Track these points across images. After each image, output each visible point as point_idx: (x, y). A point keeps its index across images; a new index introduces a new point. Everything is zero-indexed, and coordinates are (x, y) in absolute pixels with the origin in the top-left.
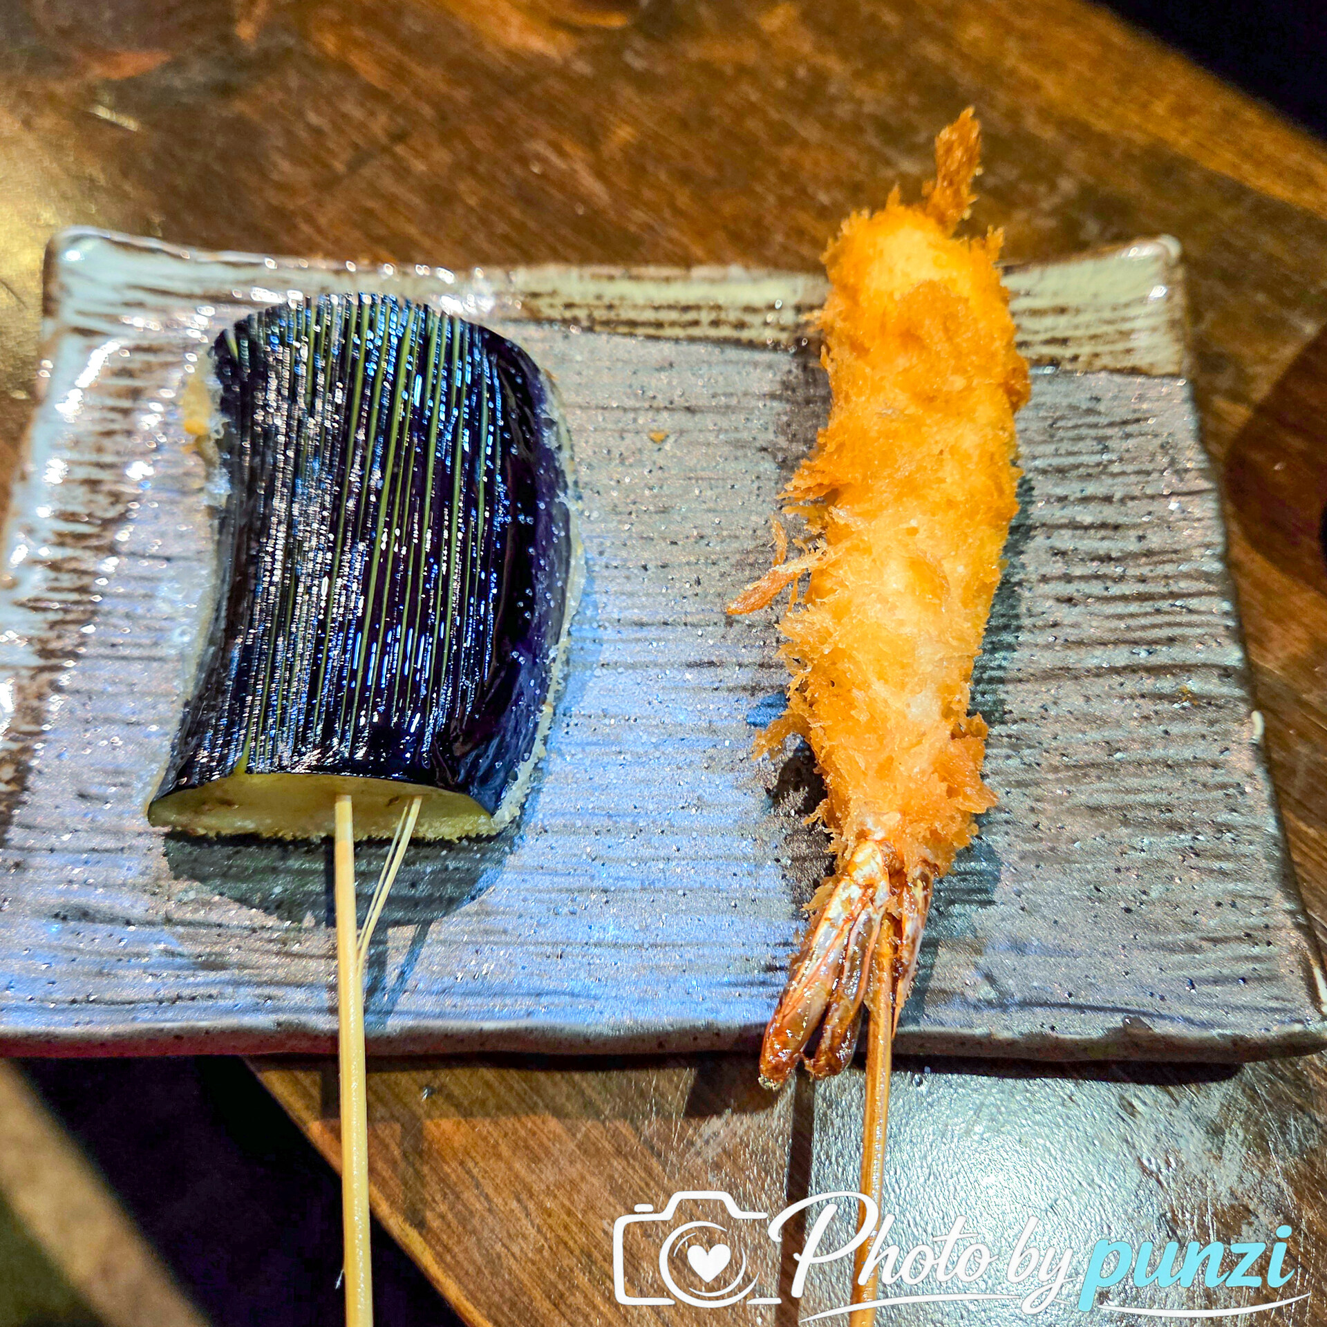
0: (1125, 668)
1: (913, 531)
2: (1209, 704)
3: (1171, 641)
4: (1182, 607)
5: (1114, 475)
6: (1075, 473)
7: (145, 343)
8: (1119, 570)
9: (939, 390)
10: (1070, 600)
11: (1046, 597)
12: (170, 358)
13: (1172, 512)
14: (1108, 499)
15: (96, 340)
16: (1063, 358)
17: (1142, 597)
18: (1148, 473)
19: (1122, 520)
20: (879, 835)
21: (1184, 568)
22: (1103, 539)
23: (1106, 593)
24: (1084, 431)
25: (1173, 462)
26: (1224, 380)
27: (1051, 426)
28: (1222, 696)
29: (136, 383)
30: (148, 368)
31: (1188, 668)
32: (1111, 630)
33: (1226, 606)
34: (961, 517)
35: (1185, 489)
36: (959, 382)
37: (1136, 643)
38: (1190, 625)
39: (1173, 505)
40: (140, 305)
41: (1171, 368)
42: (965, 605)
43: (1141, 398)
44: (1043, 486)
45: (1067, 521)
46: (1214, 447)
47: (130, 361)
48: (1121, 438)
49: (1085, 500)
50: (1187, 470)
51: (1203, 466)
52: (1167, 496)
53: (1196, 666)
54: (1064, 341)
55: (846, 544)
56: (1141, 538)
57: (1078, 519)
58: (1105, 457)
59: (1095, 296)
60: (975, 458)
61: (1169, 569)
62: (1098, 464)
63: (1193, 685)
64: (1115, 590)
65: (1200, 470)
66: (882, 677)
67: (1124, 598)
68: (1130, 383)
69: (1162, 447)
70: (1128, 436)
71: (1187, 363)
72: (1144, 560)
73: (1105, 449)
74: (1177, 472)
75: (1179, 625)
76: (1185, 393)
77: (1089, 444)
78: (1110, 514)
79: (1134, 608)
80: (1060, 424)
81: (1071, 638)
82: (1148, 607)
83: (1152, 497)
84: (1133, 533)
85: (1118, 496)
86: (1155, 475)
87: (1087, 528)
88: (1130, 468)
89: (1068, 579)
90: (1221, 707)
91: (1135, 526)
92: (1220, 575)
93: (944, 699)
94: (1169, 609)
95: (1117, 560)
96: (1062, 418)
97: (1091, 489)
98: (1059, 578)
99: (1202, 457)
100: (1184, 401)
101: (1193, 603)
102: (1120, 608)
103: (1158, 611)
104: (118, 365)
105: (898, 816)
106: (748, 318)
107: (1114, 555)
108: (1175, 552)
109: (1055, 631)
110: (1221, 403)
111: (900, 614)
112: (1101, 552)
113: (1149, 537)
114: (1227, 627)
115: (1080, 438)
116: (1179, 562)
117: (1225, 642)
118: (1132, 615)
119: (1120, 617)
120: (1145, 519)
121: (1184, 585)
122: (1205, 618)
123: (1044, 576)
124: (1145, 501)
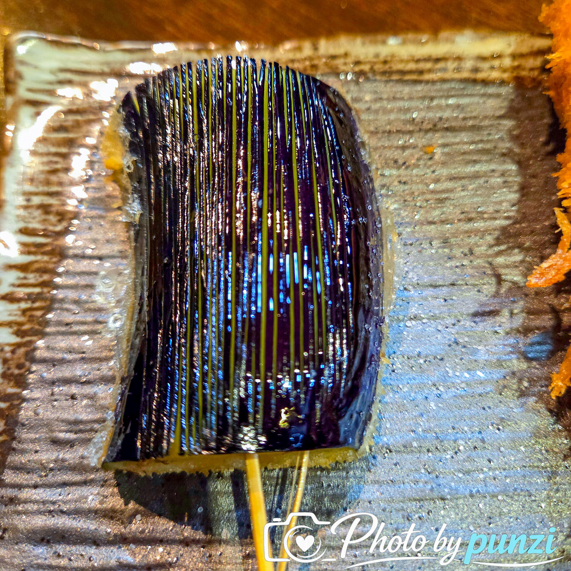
7: (74, 108)
12: (92, 117)
15: (42, 108)
29: (71, 135)
30: (77, 125)
40: (70, 82)
47: (66, 121)
104: (57, 124)
106: (480, 65)
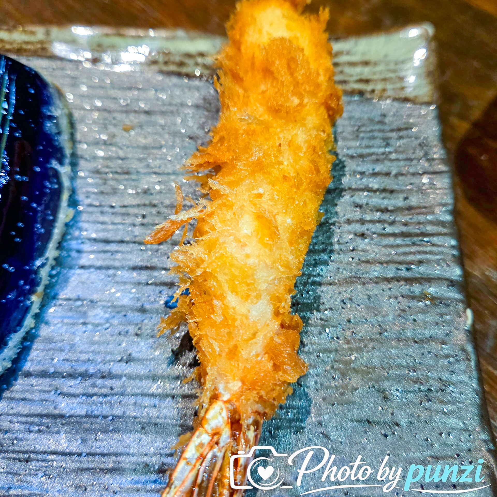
0: (392, 278)
1: (260, 196)
2: (441, 303)
3: (420, 262)
4: (427, 242)
5: (392, 160)
6: (369, 158)
8: (392, 218)
9: (281, 106)
10: (363, 235)
11: (350, 232)
13: (424, 184)
14: (387, 174)
16: (366, 91)
17: (403, 235)
18: (411, 160)
19: (395, 187)
20: (226, 397)
21: (429, 217)
22: (384, 198)
23: (384, 232)
24: (376, 134)
25: (426, 154)
26: (456, 108)
27: (357, 130)
28: (449, 299)
31: (429, 280)
32: (385, 255)
33: (453, 242)
34: (292, 187)
35: (432, 170)
36: (296, 101)
37: (400, 263)
38: (431, 253)
39: (425, 180)
41: (426, 99)
42: (291, 244)
43: (409, 116)
44: (351, 165)
45: (364, 187)
46: (449, 145)
48: (397, 139)
49: (375, 174)
50: (433, 159)
51: (442, 157)
52: (421, 175)
53: (434, 279)
54: (367, 81)
55: (218, 202)
56: (406, 199)
57: (370, 186)
58: (387, 150)
59: (386, 56)
60: (304, 149)
61: (421, 218)
62: (383, 154)
63: (432, 290)
64: (389, 229)
65: (442, 159)
66: (234, 290)
67: (394, 235)
68: (403, 107)
69: (420, 145)
70: (401, 138)
71: (435, 97)
72: (407, 212)
73: (388, 145)
74: (428, 160)
75: (425, 253)
76: (433, 115)
77: (378, 142)
78: (389, 183)
79: (399, 241)
80: (363, 129)
81: (363, 259)
82: (408, 241)
83: (413, 174)
84: (402, 196)
85: (394, 172)
86: (415, 162)
87: (375, 191)
88: (401, 156)
89: (362, 222)
90: (448, 305)
91: (402, 191)
92: (450, 223)
93: (274, 305)
94: (419, 243)
95: (391, 211)
96: (363, 125)
97: (378, 168)
98: (357, 221)
99: (442, 152)
100: (433, 118)
101: (435, 240)
102: (391, 240)
103: (414, 244)
105: (240, 384)
106: (187, 61)
107: (390, 208)
108: (425, 207)
109: (353, 254)
110: (454, 121)
111: (248, 250)
112: (383, 207)
113: (410, 198)
114: (454, 255)
115: (374, 138)
116: (426, 214)
117: (452, 264)
118: (398, 246)
119: (392, 246)
120: (408, 187)
121: (430, 229)
122: (440, 249)
123: (348, 220)
124: (409, 177)
